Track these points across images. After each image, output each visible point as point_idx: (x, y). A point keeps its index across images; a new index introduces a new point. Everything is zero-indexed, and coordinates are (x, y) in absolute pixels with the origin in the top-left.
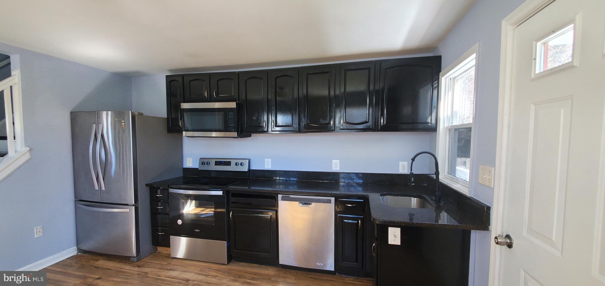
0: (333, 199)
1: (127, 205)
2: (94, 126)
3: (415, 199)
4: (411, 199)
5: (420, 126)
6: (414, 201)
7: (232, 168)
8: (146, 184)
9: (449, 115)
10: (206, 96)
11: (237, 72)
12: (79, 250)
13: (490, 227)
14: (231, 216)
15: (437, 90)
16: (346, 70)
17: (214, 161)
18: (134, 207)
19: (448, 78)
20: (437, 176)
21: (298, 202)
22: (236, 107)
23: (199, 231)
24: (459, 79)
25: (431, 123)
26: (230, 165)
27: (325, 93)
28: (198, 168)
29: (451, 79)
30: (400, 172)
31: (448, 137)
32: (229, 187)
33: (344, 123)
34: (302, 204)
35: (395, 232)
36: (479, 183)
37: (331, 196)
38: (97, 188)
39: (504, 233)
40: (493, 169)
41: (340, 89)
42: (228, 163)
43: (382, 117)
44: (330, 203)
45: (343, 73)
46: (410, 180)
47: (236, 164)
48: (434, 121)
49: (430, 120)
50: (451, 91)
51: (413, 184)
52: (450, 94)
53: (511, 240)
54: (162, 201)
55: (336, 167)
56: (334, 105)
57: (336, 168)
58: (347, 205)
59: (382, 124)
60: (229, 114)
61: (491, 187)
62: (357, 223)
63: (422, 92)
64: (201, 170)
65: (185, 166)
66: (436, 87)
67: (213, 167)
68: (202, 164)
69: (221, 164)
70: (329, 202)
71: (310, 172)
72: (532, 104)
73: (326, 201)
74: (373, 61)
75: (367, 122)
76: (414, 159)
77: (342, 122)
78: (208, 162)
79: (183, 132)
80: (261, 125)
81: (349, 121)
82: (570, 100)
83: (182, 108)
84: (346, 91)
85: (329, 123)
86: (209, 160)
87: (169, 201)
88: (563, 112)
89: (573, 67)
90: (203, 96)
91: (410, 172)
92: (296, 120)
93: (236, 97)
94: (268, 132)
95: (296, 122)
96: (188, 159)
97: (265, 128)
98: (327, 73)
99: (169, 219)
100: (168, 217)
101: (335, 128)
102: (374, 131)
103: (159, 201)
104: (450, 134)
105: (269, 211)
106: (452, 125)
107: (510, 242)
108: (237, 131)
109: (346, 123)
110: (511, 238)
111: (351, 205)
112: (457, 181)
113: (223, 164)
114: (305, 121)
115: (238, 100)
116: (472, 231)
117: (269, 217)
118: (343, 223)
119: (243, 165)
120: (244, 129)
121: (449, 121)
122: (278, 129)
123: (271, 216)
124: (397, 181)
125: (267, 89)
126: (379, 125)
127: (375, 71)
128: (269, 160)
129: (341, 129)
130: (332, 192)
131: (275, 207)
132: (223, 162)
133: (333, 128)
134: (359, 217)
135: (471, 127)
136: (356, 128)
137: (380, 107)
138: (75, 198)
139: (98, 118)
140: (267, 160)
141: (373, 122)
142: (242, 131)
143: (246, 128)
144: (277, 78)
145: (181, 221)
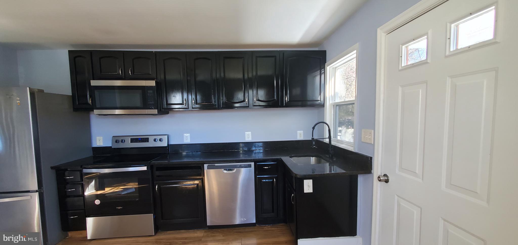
0: (253, 164)
1: (28, 192)
3: (314, 158)
4: (311, 158)
5: (309, 103)
6: (313, 160)
7: (151, 144)
8: (51, 167)
9: (332, 95)
10: (121, 74)
11: (154, 52)
13: (372, 171)
14: (157, 189)
15: (324, 75)
16: (257, 57)
17: (130, 139)
18: (38, 193)
20: (330, 140)
21: (223, 169)
22: (155, 85)
23: (122, 208)
24: (339, 68)
25: (320, 101)
26: (148, 142)
27: (240, 76)
28: (111, 147)
30: (298, 139)
31: (332, 111)
32: (152, 162)
33: (257, 100)
34: (226, 171)
35: (308, 183)
36: (362, 142)
37: (251, 161)
39: (382, 174)
40: (373, 131)
41: (252, 73)
42: (146, 140)
43: (286, 96)
45: (254, 59)
46: (312, 143)
47: (155, 140)
48: (322, 99)
49: (320, 98)
50: (334, 77)
51: (314, 147)
52: (333, 79)
54: (71, 183)
55: (248, 137)
56: (248, 86)
57: (248, 139)
58: (264, 168)
59: (286, 101)
60: (148, 92)
61: (372, 144)
62: (272, 181)
63: (309, 78)
64: (115, 148)
65: (94, 145)
66: (323, 73)
67: (129, 144)
69: (138, 141)
70: (250, 166)
71: (227, 143)
72: (399, 87)
73: (247, 166)
74: (278, 51)
75: (275, 100)
76: (314, 128)
77: (255, 100)
78: (123, 140)
79: (94, 110)
80: (182, 103)
81: (260, 99)
82: (425, 84)
83: (92, 85)
84: (257, 74)
85: (244, 101)
86: (118, 137)
87: (82, 182)
88: (421, 91)
89: (427, 63)
90: (116, 74)
91: (312, 138)
92: (215, 98)
93: (154, 76)
94: (188, 109)
95: (215, 100)
96: (97, 137)
97: (186, 105)
98: (241, 58)
99: (83, 201)
100: (83, 199)
101: (249, 105)
102: (279, 107)
103: (68, 183)
104: (334, 108)
105: (196, 180)
106: (335, 102)
107: (387, 179)
108: (157, 109)
109: (259, 100)
110: (387, 176)
111: (267, 168)
112: (342, 142)
113: (141, 141)
114: (223, 99)
115: (157, 79)
116: (358, 176)
117: (196, 185)
118: (261, 183)
119: (162, 140)
120: (164, 107)
121: (333, 99)
122: (198, 106)
123: (198, 184)
124: (296, 146)
125: (187, 71)
126: (284, 102)
127: (280, 59)
128: (188, 135)
129: (254, 106)
130: (250, 158)
131: (201, 176)
132: (140, 139)
133: (247, 105)
134: (274, 176)
135: (354, 103)
136: (266, 105)
137: (284, 88)
140: (186, 135)
141: (279, 99)
142: (161, 109)
143: (165, 105)
144: (195, 60)
145: (99, 201)
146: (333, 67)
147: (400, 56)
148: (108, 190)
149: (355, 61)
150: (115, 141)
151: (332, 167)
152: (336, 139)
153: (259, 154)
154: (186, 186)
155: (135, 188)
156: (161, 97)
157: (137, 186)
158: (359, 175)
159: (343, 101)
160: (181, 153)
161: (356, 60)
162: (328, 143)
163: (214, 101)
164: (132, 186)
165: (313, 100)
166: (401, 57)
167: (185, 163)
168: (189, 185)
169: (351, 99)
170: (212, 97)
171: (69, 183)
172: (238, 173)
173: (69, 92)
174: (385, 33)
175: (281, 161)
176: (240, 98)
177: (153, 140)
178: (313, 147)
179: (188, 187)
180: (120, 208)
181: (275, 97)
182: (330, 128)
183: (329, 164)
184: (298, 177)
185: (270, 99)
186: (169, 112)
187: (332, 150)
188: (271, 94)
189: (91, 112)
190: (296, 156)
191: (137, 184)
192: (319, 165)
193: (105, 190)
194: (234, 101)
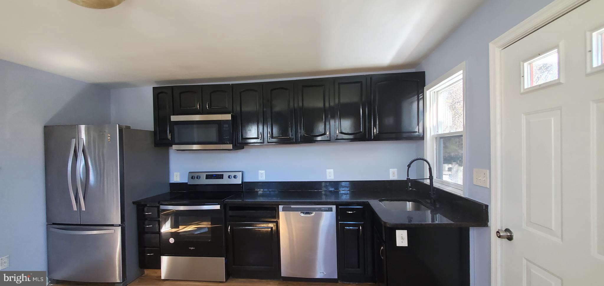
0: (334, 207)
1: (112, 225)
2: (74, 141)
3: (411, 202)
4: (407, 203)
5: (405, 135)
6: (409, 205)
7: (225, 181)
8: (133, 202)
9: (434, 125)
10: (199, 109)
11: (231, 85)
12: (52, 280)
13: (489, 223)
14: (229, 230)
15: (422, 101)
16: (339, 84)
17: (205, 175)
18: (120, 227)
19: (432, 91)
20: (431, 180)
21: (300, 212)
22: (231, 119)
23: (194, 248)
25: (419, 132)
26: (223, 179)
27: (320, 105)
28: (187, 183)
30: (390, 178)
31: (435, 145)
32: (226, 200)
33: (340, 133)
34: (303, 214)
35: (402, 235)
36: (474, 185)
37: (332, 203)
38: (75, 208)
39: (503, 227)
40: (488, 171)
41: (334, 101)
42: (221, 177)
43: (375, 128)
44: (332, 211)
45: (337, 86)
46: (408, 185)
47: (229, 177)
48: (421, 131)
49: (417, 129)
50: (436, 103)
51: (410, 189)
52: (435, 105)
53: (512, 234)
54: (149, 219)
55: (330, 176)
56: (329, 116)
58: (348, 212)
59: (375, 134)
60: (224, 126)
61: (487, 188)
62: (358, 229)
63: (405, 105)
64: (191, 184)
65: (172, 181)
66: (421, 99)
67: (204, 181)
68: (192, 178)
69: (213, 178)
70: (330, 210)
71: (305, 182)
72: (522, 114)
73: (327, 209)
74: (364, 75)
75: (361, 132)
76: (410, 166)
78: (198, 176)
79: (173, 146)
80: (257, 137)
81: (344, 132)
82: (559, 111)
83: (172, 120)
84: (340, 102)
85: (325, 134)
86: (199, 173)
87: (159, 219)
88: (553, 120)
89: (559, 83)
90: (195, 109)
92: (292, 131)
93: (231, 110)
94: (264, 143)
96: (175, 173)
97: (261, 139)
98: (322, 86)
99: (159, 238)
100: (159, 236)
101: (331, 139)
102: (367, 141)
103: (146, 219)
104: (436, 141)
105: (270, 223)
106: (438, 134)
107: (510, 235)
108: (232, 144)
109: (342, 133)
110: (510, 231)
111: (351, 212)
112: (447, 184)
113: (215, 178)
114: (301, 132)
115: (233, 112)
116: (470, 229)
117: (270, 228)
118: (344, 230)
119: (236, 177)
120: (239, 142)
121: (435, 130)
122: (274, 140)
123: (272, 227)
124: (388, 187)
125: (263, 101)
126: (373, 135)
127: (366, 84)
128: (263, 171)
129: (337, 139)
130: (332, 200)
131: (275, 218)
132: (215, 176)
133: (328, 139)
134: (359, 223)
135: (462, 135)
136: (351, 138)
137: (372, 118)
138: (47, 221)
139: (79, 132)
140: (260, 172)
141: (366, 131)
142: (236, 144)
143: (240, 140)
144: (272, 90)
145: (174, 239)
146: (434, 91)
147: (522, 75)
148: (182, 229)
149: (461, 83)
151: (435, 215)
152: (441, 180)
153: (345, 196)
154: (259, 229)
155: (208, 227)
156: (236, 131)
157: (210, 226)
158: (470, 227)
159: (448, 132)
160: (257, 192)
161: (463, 81)
162: (430, 184)
163: (291, 134)
164: (205, 225)
165: (409, 131)
166: (523, 76)
167: (259, 203)
168: (263, 228)
169: (458, 130)
170: (289, 130)
172: (319, 218)
173: (151, 128)
174: (500, 48)
175: (367, 206)
176: (321, 131)
177: (227, 177)
178: (408, 190)
179: (261, 230)
180: (192, 248)
181: (362, 129)
182: (432, 167)
183: (431, 212)
184: (388, 226)
185: (355, 131)
186: (245, 146)
187: (434, 194)
188: (356, 125)
189: (170, 148)
190: (388, 200)
191: (210, 224)
192: (418, 212)
193: (179, 228)
194: (315, 134)
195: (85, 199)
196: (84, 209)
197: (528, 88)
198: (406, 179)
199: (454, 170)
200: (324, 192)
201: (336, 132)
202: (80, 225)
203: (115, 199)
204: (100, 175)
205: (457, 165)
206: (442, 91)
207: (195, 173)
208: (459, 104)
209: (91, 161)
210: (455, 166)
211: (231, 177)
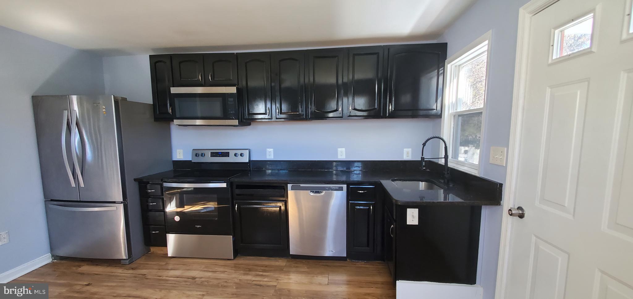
0: (345, 186)
1: (114, 202)
2: (66, 113)
3: (423, 182)
4: (419, 183)
5: (421, 113)
6: (422, 185)
7: (231, 159)
8: (134, 179)
9: (454, 102)
10: (201, 80)
11: (235, 54)
12: (54, 257)
13: (502, 202)
14: (236, 209)
15: (442, 76)
16: (355, 55)
17: (210, 153)
18: (123, 204)
19: (454, 65)
20: (446, 160)
21: (309, 191)
22: (236, 92)
23: (201, 226)
24: (463, 66)
25: (436, 110)
26: (229, 156)
27: (332, 80)
28: (191, 161)
29: (456, 66)
30: (404, 158)
31: (452, 123)
32: (232, 179)
33: (353, 109)
34: (313, 193)
35: (413, 213)
36: (490, 163)
37: (343, 183)
38: (73, 185)
39: (515, 206)
40: (506, 149)
41: (348, 76)
42: (227, 155)
43: (390, 104)
44: (342, 190)
45: (351, 58)
46: (421, 164)
47: (235, 155)
48: (439, 108)
49: (435, 107)
50: (456, 78)
51: (424, 168)
52: (455, 80)
53: (524, 211)
54: (152, 197)
55: (342, 155)
56: (342, 92)
57: (341, 157)
58: (359, 191)
59: (390, 111)
60: (229, 100)
61: (504, 166)
62: (368, 209)
63: (424, 80)
64: (195, 163)
65: (174, 159)
66: (441, 74)
67: (208, 159)
68: (196, 155)
69: (218, 156)
72: (548, 88)
73: (338, 189)
74: (381, 46)
75: (376, 108)
76: (425, 145)
77: (350, 108)
78: (203, 154)
79: (174, 120)
80: (265, 112)
81: (357, 108)
82: (587, 83)
83: (172, 92)
84: (354, 78)
85: (337, 110)
86: (204, 151)
87: (163, 197)
88: (579, 93)
89: (591, 52)
90: (196, 80)
91: (421, 157)
92: (302, 106)
93: (236, 82)
94: (272, 119)
95: (302, 108)
96: (177, 150)
97: (269, 115)
98: (335, 57)
99: (164, 217)
100: (163, 214)
101: (343, 115)
102: (381, 118)
103: (149, 197)
104: (454, 120)
105: (278, 202)
106: (456, 111)
107: (522, 213)
108: (238, 119)
109: (355, 109)
110: (523, 209)
111: (362, 192)
112: (462, 164)
113: (221, 156)
114: (312, 108)
115: (238, 85)
116: (482, 208)
117: (278, 207)
118: (354, 210)
119: (243, 155)
120: (245, 117)
121: (454, 108)
122: (283, 116)
123: (281, 207)
124: (402, 167)
125: (271, 75)
126: (388, 112)
127: (383, 57)
128: (271, 150)
129: (350, 116)
130: (344, 178)
131: (284, 197)
132: (220, 153)
133: (341, 115)
134: (370, 202)
135: (482, 112)
136: (365, 115)
137: (388, 93)
138: (45, 198)
139: (71, 103)
140: (268, 150)
141: (381, 108)
142: (242, 119)
143: (247, 115)
144: (280, 61)
145: (179, 217)
146: (455, 65)
147: (551, 44)
148: (188, 209)
149: (484, 57)
150: (195, 154)
151: (448, 194)
152: (457, 160)
153: (357, 175)
154: (267, 208)
155: (214, 207)
156: (242, 106)
157: (216, 206)
158: (482, 206)
159: (468, 109)
160: (265, 171)
161: (488, 54)
162: (444, 164)
163: (301, 110)
164: (212, 205)
165: (427, 108)
166: (552, 46)
167: (267, 182)
168: (272, 207)
169: (478, 107)
170: (299, 105)
171: (151, 197)
172: (329, 197)
173: (150, 100)
174: (531, 14)
175: (381, 184)
176: (333, 107)
177: (234, 155)
178: (422, 169)
179: (269, 209)
180: (199, 226)
181: (376, 105)
182: (448, 145)
183: (444, 191)
184: (399, 204)
185: (370, 106)
186: (251, 123)
187: (448, 173)
188: (371, 102)
189: (171, 123)
190: (400, 180)
191: (217, 204)
192: (430, 191)
193: (184, 207)
194: (327, 110)
195: (83, 174)
196: (82, 185)
197: (557, 59)
198: (420, 160)
199: (470, 153)
200: (335, 172)
201: (349, 109)
202: (80, 202)
203: (115, 176)
204: (97, 150)
205: (473, 148)
206: (464, 65)
207: (200, 151)
208: (480, 83)
209: (87, 134)
210: (471, 149)
211: (237, 155)
